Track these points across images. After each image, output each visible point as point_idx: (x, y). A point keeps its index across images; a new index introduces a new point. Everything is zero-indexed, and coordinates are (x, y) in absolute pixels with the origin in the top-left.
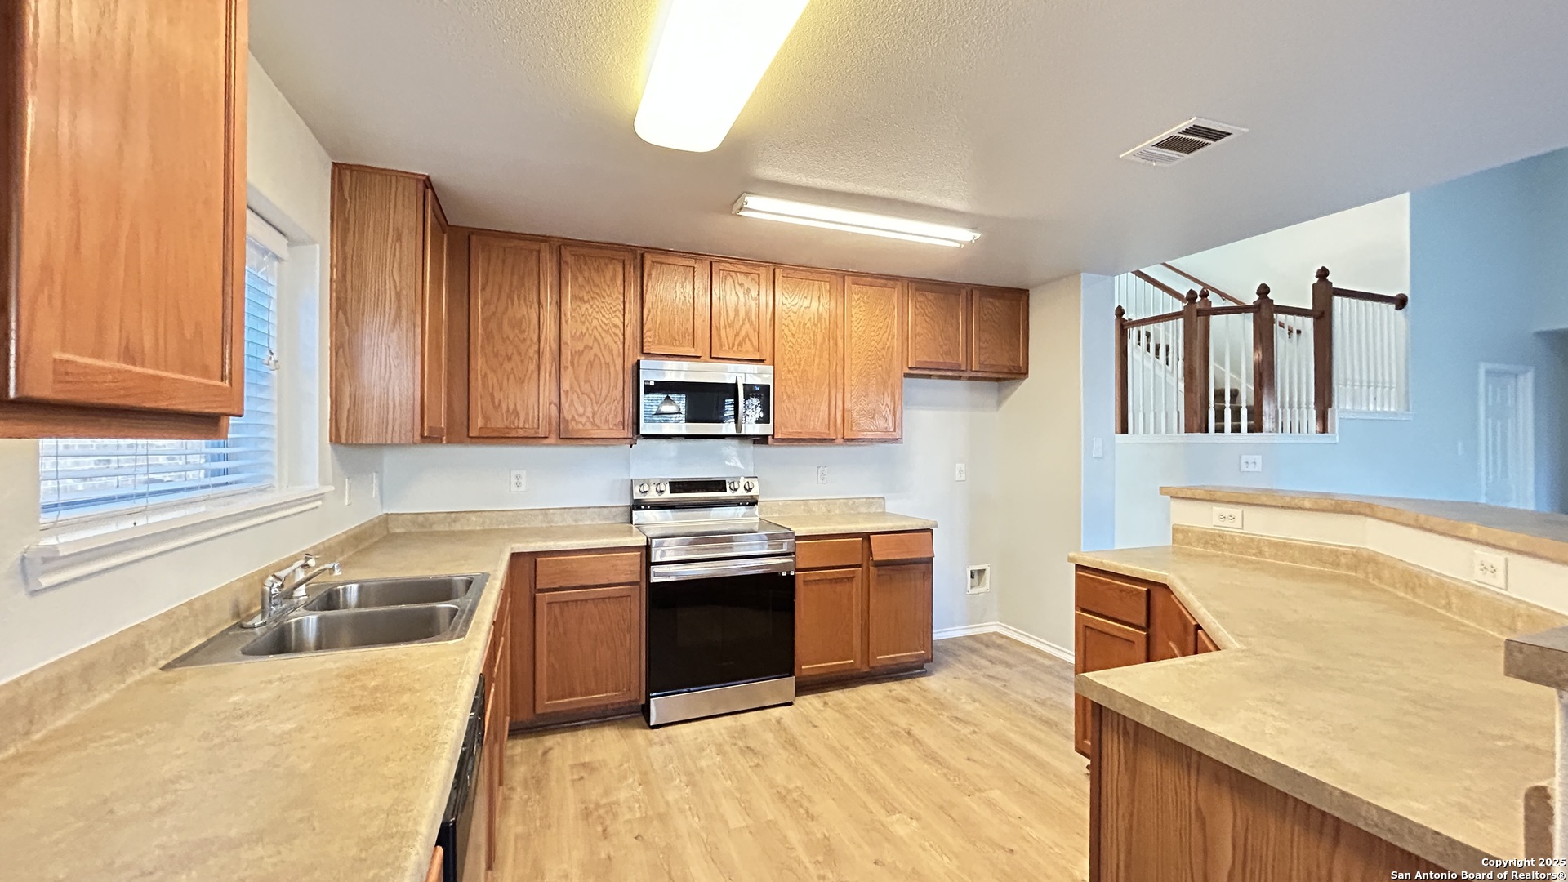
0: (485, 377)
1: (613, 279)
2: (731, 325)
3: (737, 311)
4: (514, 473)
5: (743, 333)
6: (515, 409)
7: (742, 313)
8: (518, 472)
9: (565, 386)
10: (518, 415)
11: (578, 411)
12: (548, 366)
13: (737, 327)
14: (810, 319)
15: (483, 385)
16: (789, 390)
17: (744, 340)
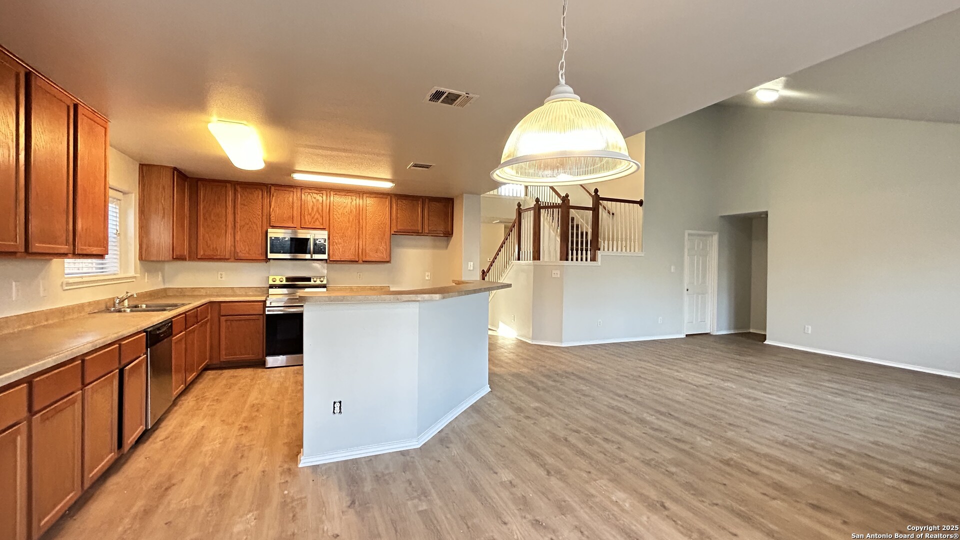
0: (204, 236)
1: (258, 196)
2: (310, 214)
3: (313, 209)
4: (219, 273)
5: (316, 217)
6: (216, 248)
7: (315, 209)
8: (221, 273)
9: (238, 238)
10: (217, 250)
11: (242, 250)
12: (230, 231)
13: (313, 215)
14: (346, 212)
15: (203, 238)
16: (336, 241)
17: (316, 220)
